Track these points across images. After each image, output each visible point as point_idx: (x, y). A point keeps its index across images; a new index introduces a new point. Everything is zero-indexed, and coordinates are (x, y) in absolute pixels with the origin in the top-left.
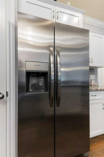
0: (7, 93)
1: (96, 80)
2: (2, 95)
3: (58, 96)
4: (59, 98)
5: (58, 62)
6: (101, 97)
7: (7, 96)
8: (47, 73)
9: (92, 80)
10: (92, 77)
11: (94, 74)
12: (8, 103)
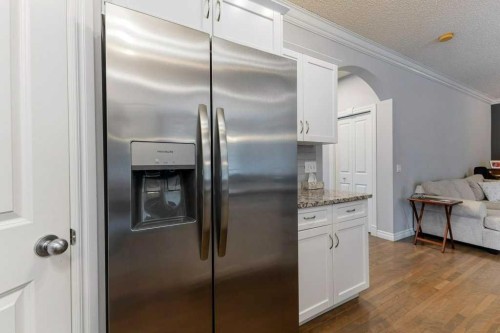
0: (72, 232)
1: (319, 175)
2: (61, 242)
3: (223, 226)
4: (226, 231)
5: (220, 133)
6: (325, 220)
7: (73, 240)
8: (193, 170)
9: (308, 174)
10: (310, 167)
11: (314, 160)
12: (76, 263)
